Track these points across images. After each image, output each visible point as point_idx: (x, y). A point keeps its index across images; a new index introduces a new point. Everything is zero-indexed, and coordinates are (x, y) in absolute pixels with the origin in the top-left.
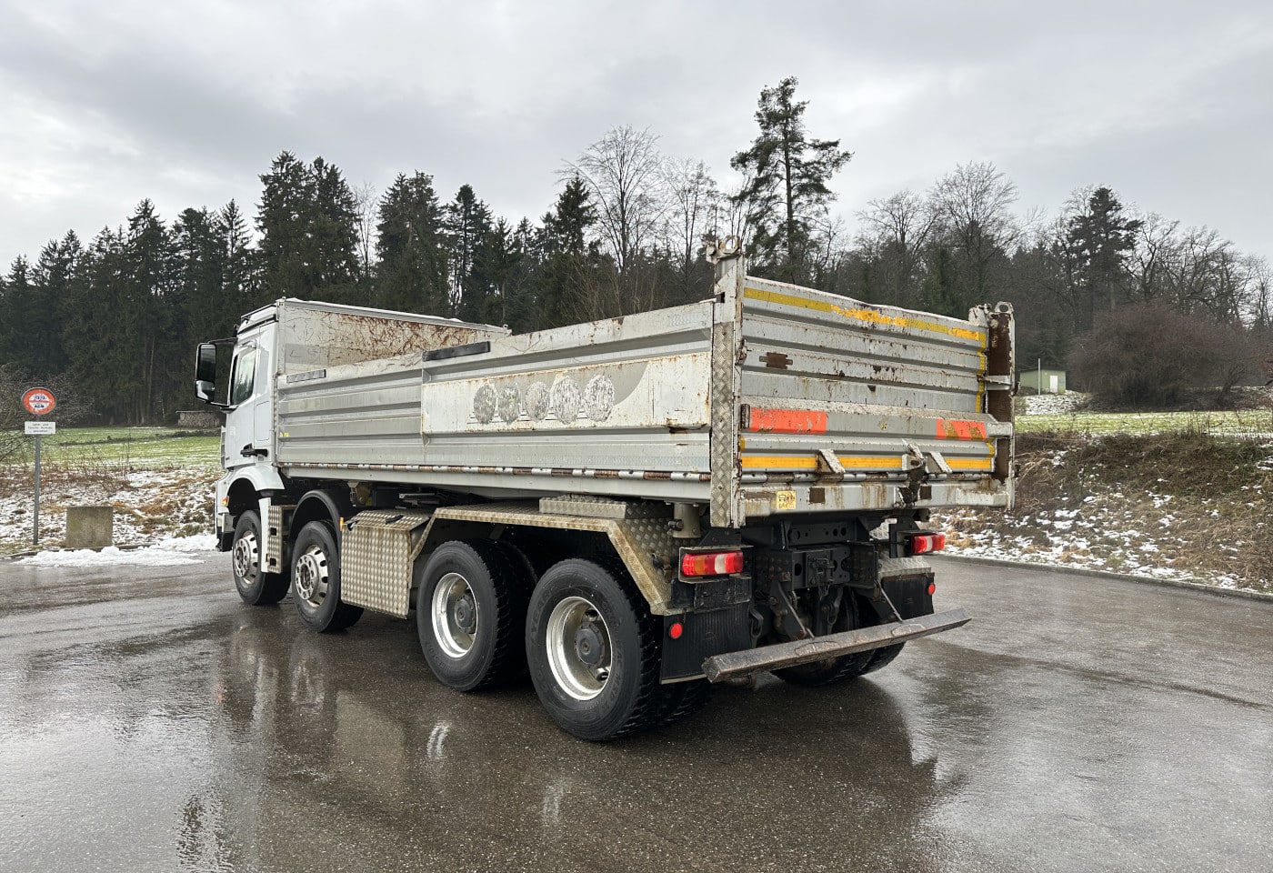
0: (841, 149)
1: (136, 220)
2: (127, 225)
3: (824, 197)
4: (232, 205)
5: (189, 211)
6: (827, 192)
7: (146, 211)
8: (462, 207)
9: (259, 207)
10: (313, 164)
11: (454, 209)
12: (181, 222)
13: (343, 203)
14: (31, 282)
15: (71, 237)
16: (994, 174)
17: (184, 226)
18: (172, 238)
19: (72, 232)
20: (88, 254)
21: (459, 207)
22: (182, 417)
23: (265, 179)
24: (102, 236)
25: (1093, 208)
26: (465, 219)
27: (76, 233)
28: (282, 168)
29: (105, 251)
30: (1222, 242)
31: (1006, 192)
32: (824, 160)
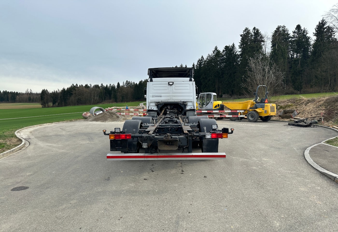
1: (214, 51)
2: (212, 52)
4: (233, 44)
5: (226, 46)
7: (216, 48)
8: (297, 31)
9: (239, 43)
10: (253, 29)
11: (294, 32)
12: (224, 49)
13: (260, 38)
14: (196, 68)
15: (202, 57)
17: (225, 50)
18: (222, 53)
19: (202, 56)
20: (206, 60)
21: (296, 31)
22: (223, 96)
23: (241, 36)
24: (208, 56)
26: (298, 34)
27: (203, 56)
28: (245, 32)
29: (208, 59)
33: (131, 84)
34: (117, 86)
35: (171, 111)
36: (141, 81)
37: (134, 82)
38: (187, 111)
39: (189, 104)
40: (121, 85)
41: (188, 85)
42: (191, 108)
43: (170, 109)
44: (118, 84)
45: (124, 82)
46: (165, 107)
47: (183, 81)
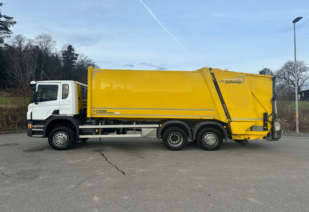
0: (13, 20)
3: (9, 32)
6: (10, 31)
16: (52, 37)
25: (68, 49)
30: (93, 62)
31: (55, 42)
32: (7, 22)
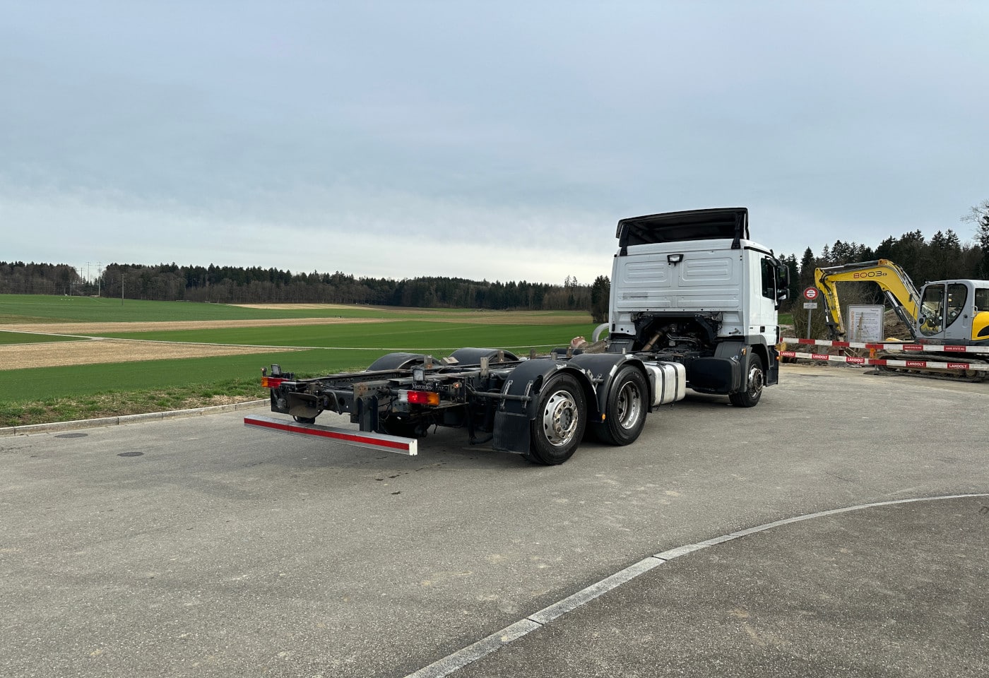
33: (852, 252)
34: (803, 260)
35: (681, 338)
36: (890, 241)
37: (862, 246)
38: (722, 340)
39: (728, 319)
40: (818, 254)
41: (727, 261)
42: (737, 332)
43: (678, 334)
44: (809, 253)
45: (826, 248)
46: (664, 329)
47: (712, 251)
